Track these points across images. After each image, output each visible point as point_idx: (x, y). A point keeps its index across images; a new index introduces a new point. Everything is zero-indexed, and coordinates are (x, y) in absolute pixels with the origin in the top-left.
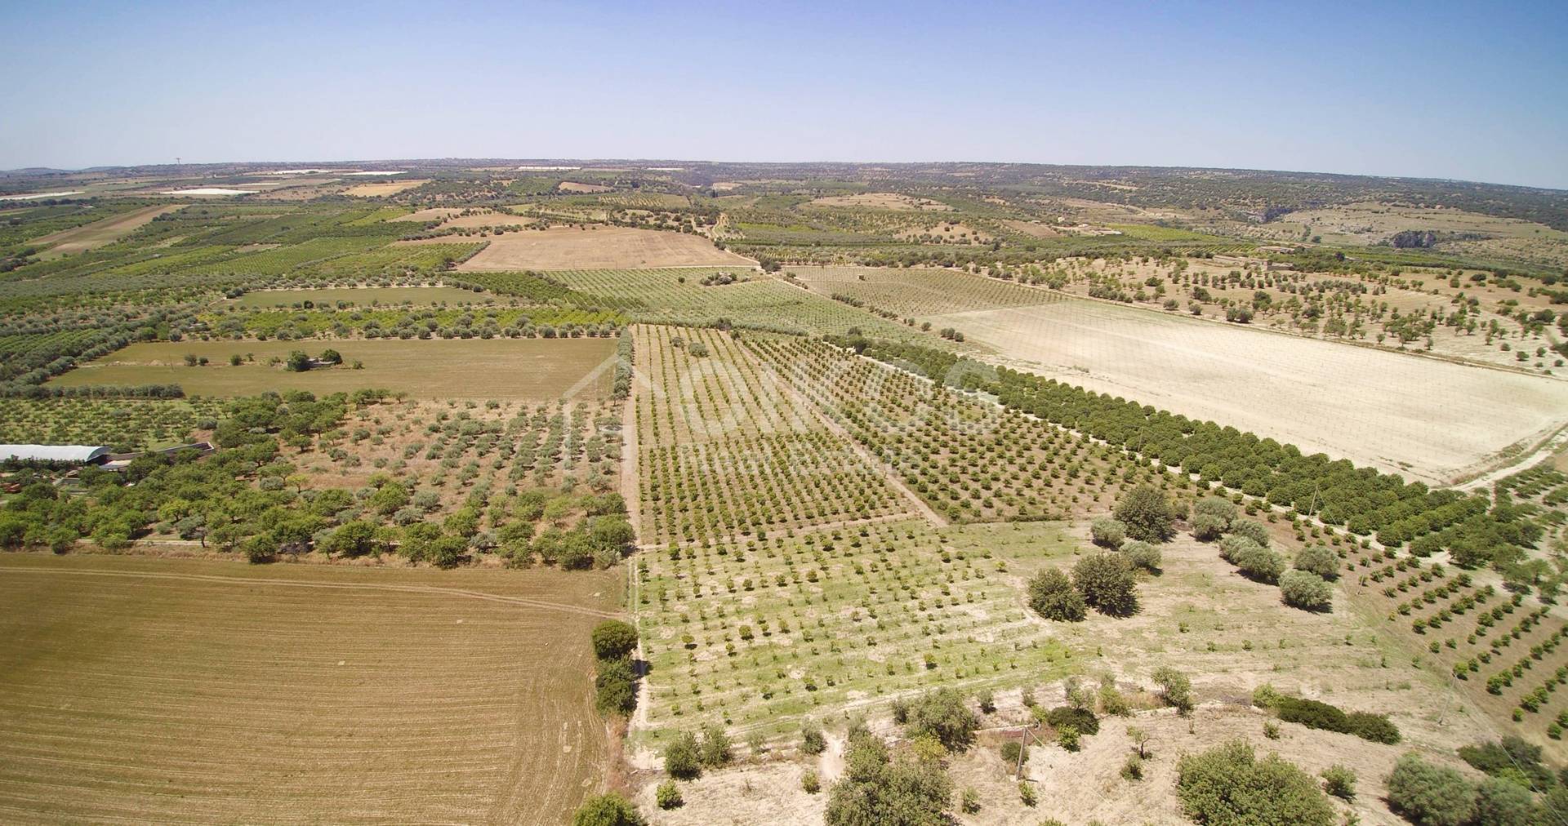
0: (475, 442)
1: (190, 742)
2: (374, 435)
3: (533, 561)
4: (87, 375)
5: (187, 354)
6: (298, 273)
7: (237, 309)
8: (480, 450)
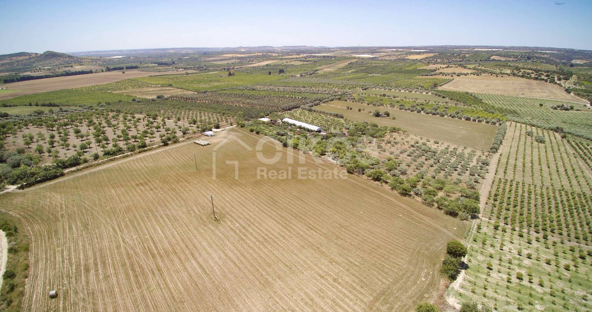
0: (426, 154)
1: (317, 216)
2: (392, 143)
3: (433, 205)
4: (323, 107)
5: (347, 105)
6: (384, 84)
7: (364, 94)
8: (426, 158)
